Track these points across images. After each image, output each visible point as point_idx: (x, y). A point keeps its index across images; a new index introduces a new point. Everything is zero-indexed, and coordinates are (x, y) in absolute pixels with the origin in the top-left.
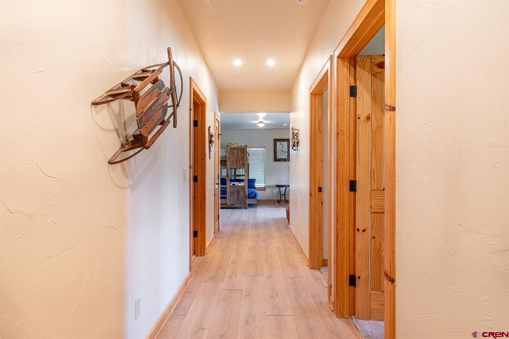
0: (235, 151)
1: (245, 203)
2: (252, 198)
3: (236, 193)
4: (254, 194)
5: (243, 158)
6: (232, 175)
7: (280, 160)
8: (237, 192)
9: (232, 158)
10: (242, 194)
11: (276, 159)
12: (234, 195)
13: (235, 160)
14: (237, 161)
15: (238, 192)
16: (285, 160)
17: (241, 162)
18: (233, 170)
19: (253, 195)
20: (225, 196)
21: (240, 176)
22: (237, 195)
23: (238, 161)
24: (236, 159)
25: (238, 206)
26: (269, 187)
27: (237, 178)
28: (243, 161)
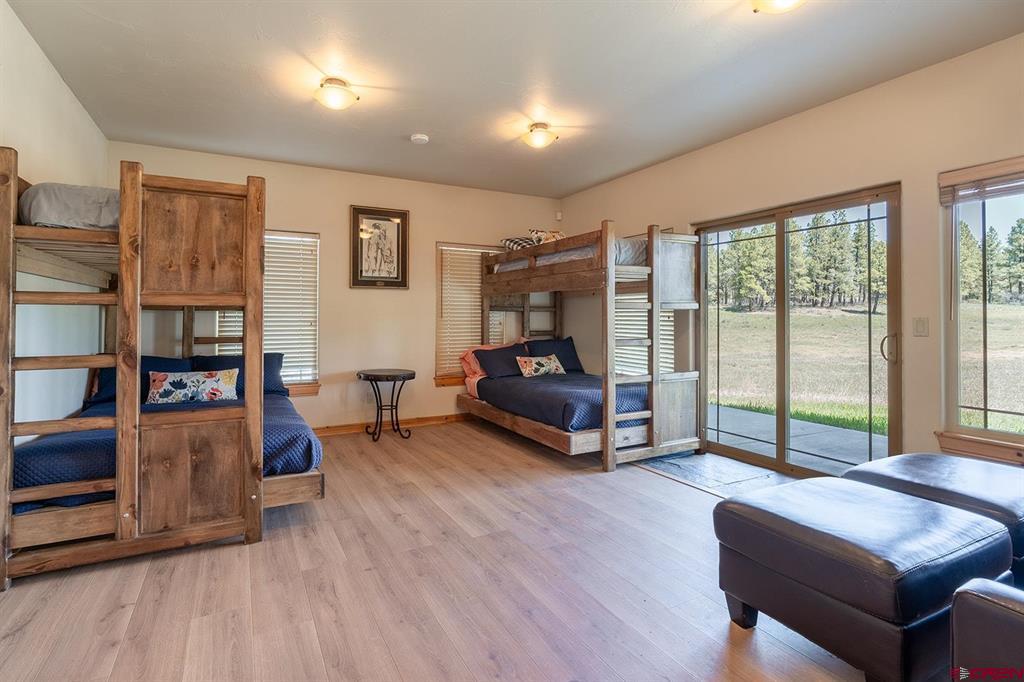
0: (183, 204)
1: (246, 507)
2: (289, 469)
3: (186, 461)
4: (300, 448)
5: (239, 249)
6: (173, 340)
7: (372, 283)
8: (194, 451)
9: (159, 247)
10: (226, 457)
11: (358, 280)
12: (169, 473)
13: (180, 260)
14: (194, 267)
15: (202, 450)
16: (389, 284)
17: (224, 273)
18: (179, 317)
19: (297, 452)
20: (107, 485)
21: (211, 341)
22: (195, 468)
23: (203, 268)
24: (194, 250)
25: (197, 532)
26: (333, 379)
27: (199, 350)
28: (239, 267)
